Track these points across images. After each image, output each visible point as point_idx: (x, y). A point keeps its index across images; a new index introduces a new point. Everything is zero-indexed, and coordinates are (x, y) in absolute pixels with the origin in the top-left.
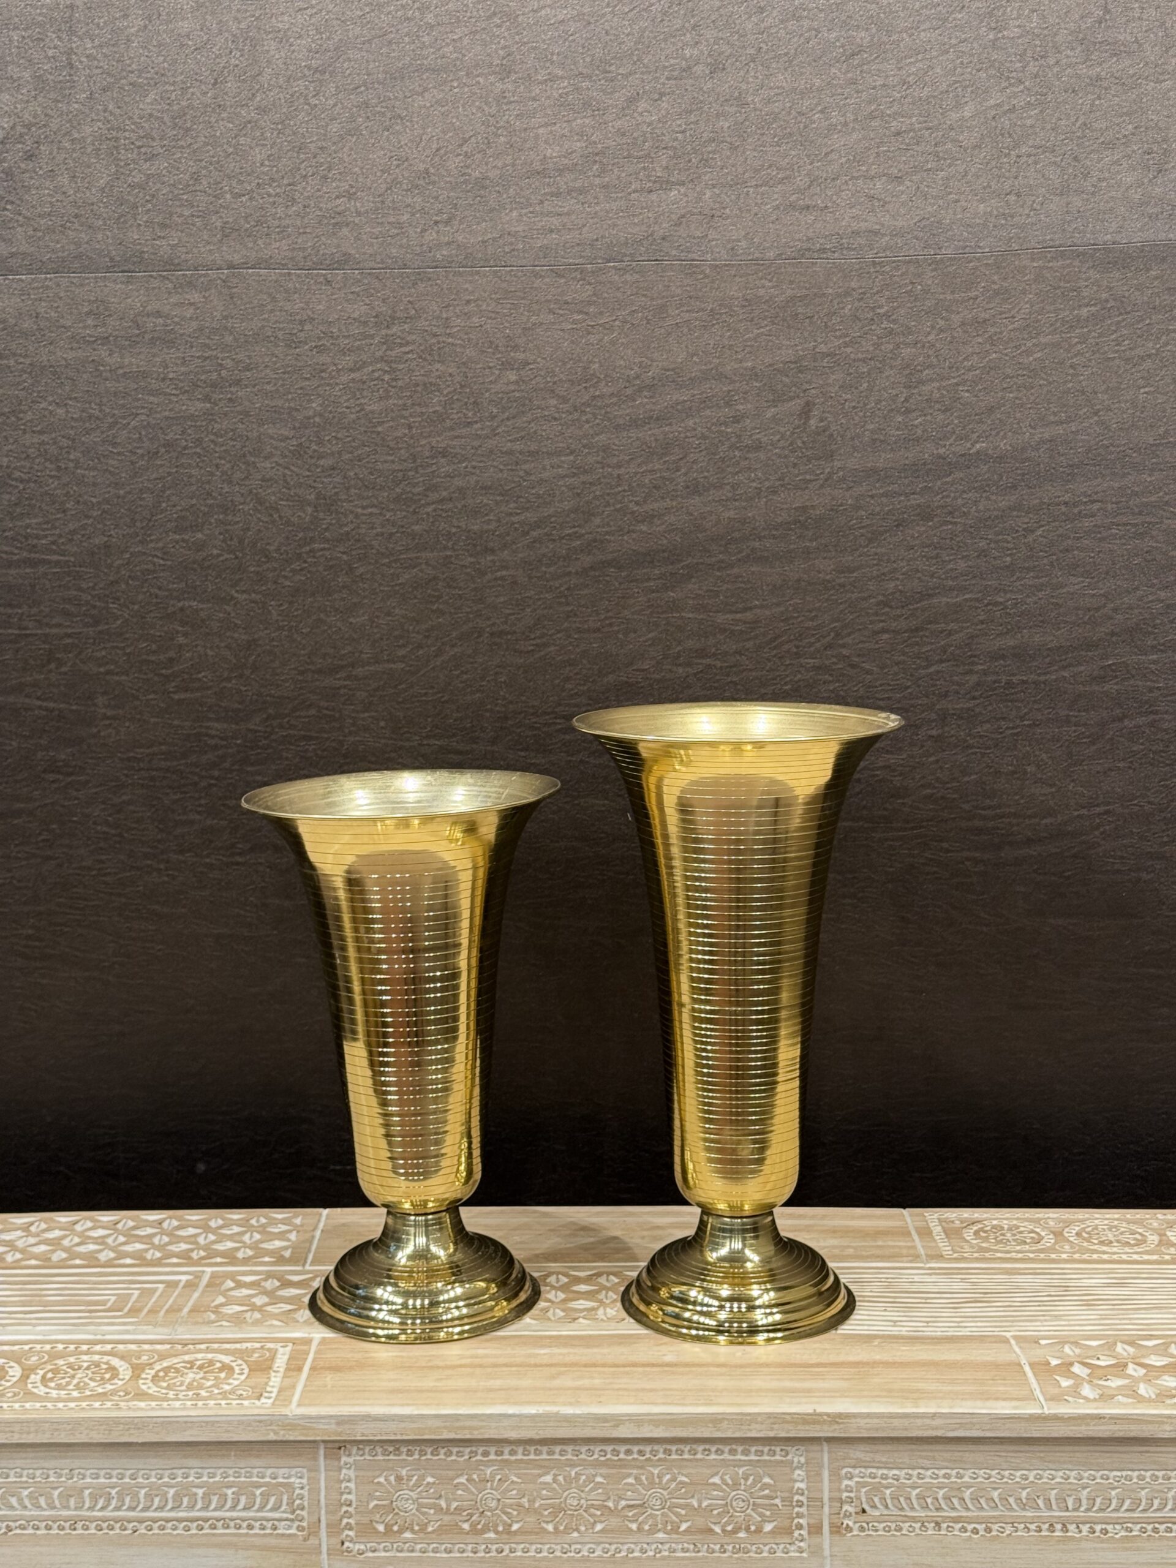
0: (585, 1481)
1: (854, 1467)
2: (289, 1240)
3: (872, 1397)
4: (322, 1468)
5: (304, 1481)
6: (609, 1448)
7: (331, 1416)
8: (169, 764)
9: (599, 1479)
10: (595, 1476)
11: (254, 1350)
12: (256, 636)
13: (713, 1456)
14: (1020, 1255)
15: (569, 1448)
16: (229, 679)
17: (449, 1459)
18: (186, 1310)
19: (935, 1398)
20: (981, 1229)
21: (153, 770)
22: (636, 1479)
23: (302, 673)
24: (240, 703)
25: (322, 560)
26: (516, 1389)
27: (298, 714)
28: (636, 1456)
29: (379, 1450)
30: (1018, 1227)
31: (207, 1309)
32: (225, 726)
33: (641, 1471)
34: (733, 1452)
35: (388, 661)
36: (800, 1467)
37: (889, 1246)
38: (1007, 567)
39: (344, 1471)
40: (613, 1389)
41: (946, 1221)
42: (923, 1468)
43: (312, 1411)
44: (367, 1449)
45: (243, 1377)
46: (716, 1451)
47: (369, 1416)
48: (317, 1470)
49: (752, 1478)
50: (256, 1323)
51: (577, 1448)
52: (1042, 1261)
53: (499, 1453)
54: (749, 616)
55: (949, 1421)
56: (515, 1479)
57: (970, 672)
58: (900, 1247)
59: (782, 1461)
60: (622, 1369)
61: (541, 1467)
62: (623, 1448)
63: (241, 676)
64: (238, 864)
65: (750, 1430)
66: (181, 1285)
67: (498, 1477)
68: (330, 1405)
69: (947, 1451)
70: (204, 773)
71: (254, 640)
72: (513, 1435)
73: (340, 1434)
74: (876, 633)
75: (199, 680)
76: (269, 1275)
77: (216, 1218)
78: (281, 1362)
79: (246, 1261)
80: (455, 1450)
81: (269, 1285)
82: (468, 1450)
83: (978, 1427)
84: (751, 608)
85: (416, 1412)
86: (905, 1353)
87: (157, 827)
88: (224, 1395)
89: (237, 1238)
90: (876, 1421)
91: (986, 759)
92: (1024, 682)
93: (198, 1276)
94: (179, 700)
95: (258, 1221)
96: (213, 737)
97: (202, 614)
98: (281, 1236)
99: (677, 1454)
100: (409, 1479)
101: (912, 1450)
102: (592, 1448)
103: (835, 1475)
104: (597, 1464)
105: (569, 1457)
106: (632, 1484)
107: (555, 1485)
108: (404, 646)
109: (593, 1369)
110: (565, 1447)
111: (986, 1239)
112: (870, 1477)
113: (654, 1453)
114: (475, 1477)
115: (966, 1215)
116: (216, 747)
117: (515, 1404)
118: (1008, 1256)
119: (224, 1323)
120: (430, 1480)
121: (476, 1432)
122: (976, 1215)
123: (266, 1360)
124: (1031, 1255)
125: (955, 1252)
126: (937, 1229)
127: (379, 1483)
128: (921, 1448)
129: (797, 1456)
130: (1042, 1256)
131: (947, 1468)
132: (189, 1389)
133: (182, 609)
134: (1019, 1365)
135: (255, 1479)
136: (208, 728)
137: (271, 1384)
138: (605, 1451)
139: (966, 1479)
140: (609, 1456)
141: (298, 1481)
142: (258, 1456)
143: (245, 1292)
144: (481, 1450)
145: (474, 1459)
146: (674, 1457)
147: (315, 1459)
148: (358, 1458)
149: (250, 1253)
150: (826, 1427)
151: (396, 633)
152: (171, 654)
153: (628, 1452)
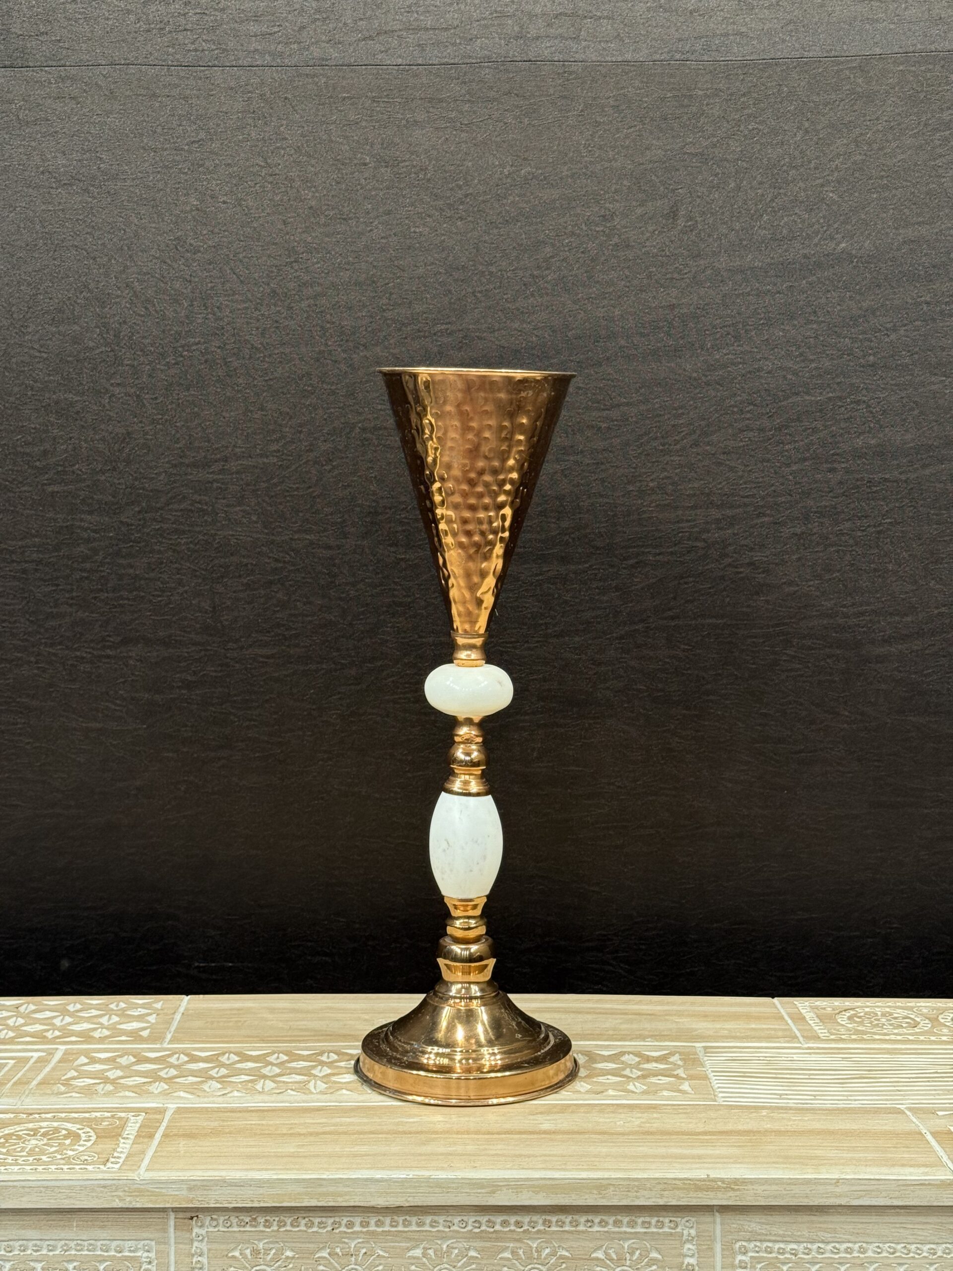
0: (457, 1256)
1: (749, 1241)
2: (148, 1022)
3: (767, 1163)
4: (172, 1241)
5: (152, 1255)
6: (484, 1219)
7: (183, 1181)
8: (41, 556)
9: (472, 1253)
10: (468, 1249)
11: (103, 1119)
12: (130, 429)
13: (596, 1228)
14: (899, 1038)
15: (441, 1219)
16: (102, 472)
17: (310, 1230)
18: (35, 1083)
19: (836, 1164)
20: (855, 1015)
21: (26, 562)
22: (513, 1253)
23: (175, 466)
24: (114, 497)
25: (197, 353)
26: (384, 1155)
27: (171, 507)
28: (513, 1228)
29: (234, 1221)
30: (891, 1014)
31: (58, 1081)
32: (98, 519)
33: (518, 1245)
34: (617, 1223)
35: (261, 456)
36: (690, 1240)
37: (763, 1029)
38: (869, 366)
39: (196, 1244)
40: (488, 1155)
41: (817, 1008)
42: (823, 1242)
43: (163, 1175)
44: (222, 1219)
45: (89, 1144)
46: (600, 1223)
47: (224, 1181)
48: (166, 1243)
49: (638, 1252)
50: (108, 1094)
51: (449, 1219)
52: (922, 1042)
53: (365, 1224)
54: (615, 414)
55: (854, 1188)
56: (381, 1253)
57: (832, 470)
58: (775, 1030)
59: (671, 1234)
60: (497, 1136)
61: (410, 1239)
62: (499, 1219)
63: (114, 469)
64: (108, 657)
65: (637, 1197)
66: (32, 1061)
67: (364, 1251)
68: (183, 1170)
69: (850, 1222)
70: (75, 565)
71: (128, 433)
72: (381, 1202)
73: (191, 1201)
74: (741, 431)
75: (73, 472)
76: (126, 1053)
77: (73, 1003)
78: (132, 1129)
79: (102, 1040)
80: (317, 1221)
81: (124, 1061)
82: (331, 1221)
83: (884, 1194)
84: (618, 406)
85: (275, 1177)
86: (795, 1122)
87: (28, 620)
88: (68, 1160)
89: (95, 1020)
90: (774, 1187)
91: (848, 557)
92: (886, 480)
93: (51, 1053)
94: (53, 492)
95: (117, 1006)
96: (86, 530)
97: (78, 408)
98: (140, 1018)
99: (557, 1226)
100: (267, 1251)
101: (812, 1222)
102: (465, 1218)
103: (729, 1250)
104: (471, 1236)
105: (441, 1228)
106: (508, 1259)
107: (424, 1259)
108: (277, 440)
109: (466, 1136)
110: (436, 1218)
111: (861, 1023)
112: (766, 1251)
113: (533, 1224)
114: (338, 1250)
115: (836, 1004)
116: (88, 541)
117: (383, 1169)
118: (887, 1037)
119: (74, 1094)
120: (289, 1253)
121: (340, 1199)
122: (847, 1004)
123: (117, 1127)
124: (911, 1038)
125: (832, 1034)
126: (809, 1016)
127: (233, 1257)
128: (822, 1219)
129: (687, 1227)
130: (922, 1038)
131: (849, 1242)
132: (29, 1155)
133: (57, 403)
134: (921, 1134)
135: (99, 1253)
136: (82, 520)
137: (119, 1150)
138: (479, 1222)
139: (870, 1254)
140: (483, 1228)
141: (146, 1254)
142: (102, 1227)
143: (98, 1067)
144: (345, 1221)
145: (337, 1231)
146: (554, 1228)
147: (165, 1230)
148: (211, 1229)
149: (106, 1033)
150: (720, 1195)
151: (270, 427)
152: (47, 446)
153: (505, 1223)
